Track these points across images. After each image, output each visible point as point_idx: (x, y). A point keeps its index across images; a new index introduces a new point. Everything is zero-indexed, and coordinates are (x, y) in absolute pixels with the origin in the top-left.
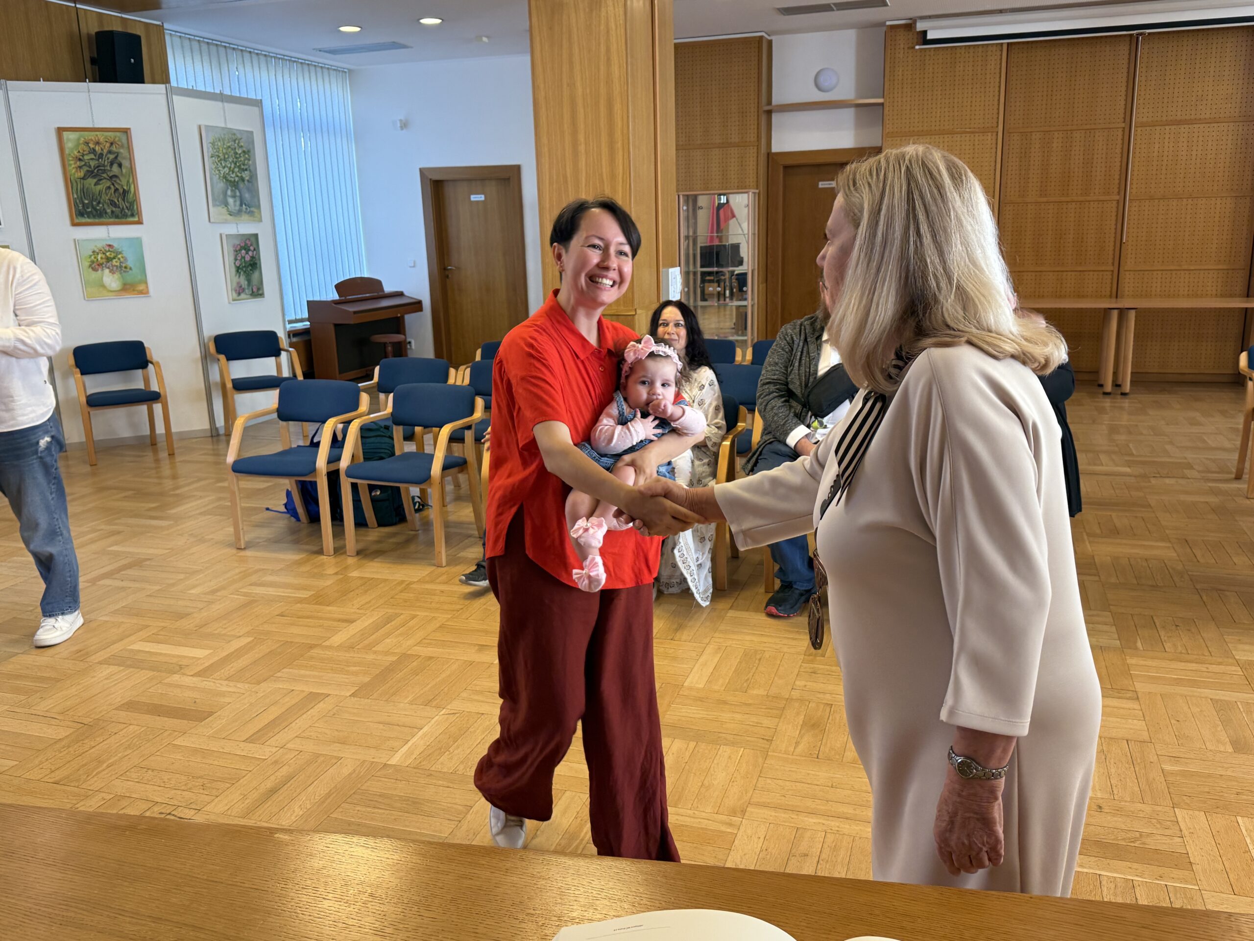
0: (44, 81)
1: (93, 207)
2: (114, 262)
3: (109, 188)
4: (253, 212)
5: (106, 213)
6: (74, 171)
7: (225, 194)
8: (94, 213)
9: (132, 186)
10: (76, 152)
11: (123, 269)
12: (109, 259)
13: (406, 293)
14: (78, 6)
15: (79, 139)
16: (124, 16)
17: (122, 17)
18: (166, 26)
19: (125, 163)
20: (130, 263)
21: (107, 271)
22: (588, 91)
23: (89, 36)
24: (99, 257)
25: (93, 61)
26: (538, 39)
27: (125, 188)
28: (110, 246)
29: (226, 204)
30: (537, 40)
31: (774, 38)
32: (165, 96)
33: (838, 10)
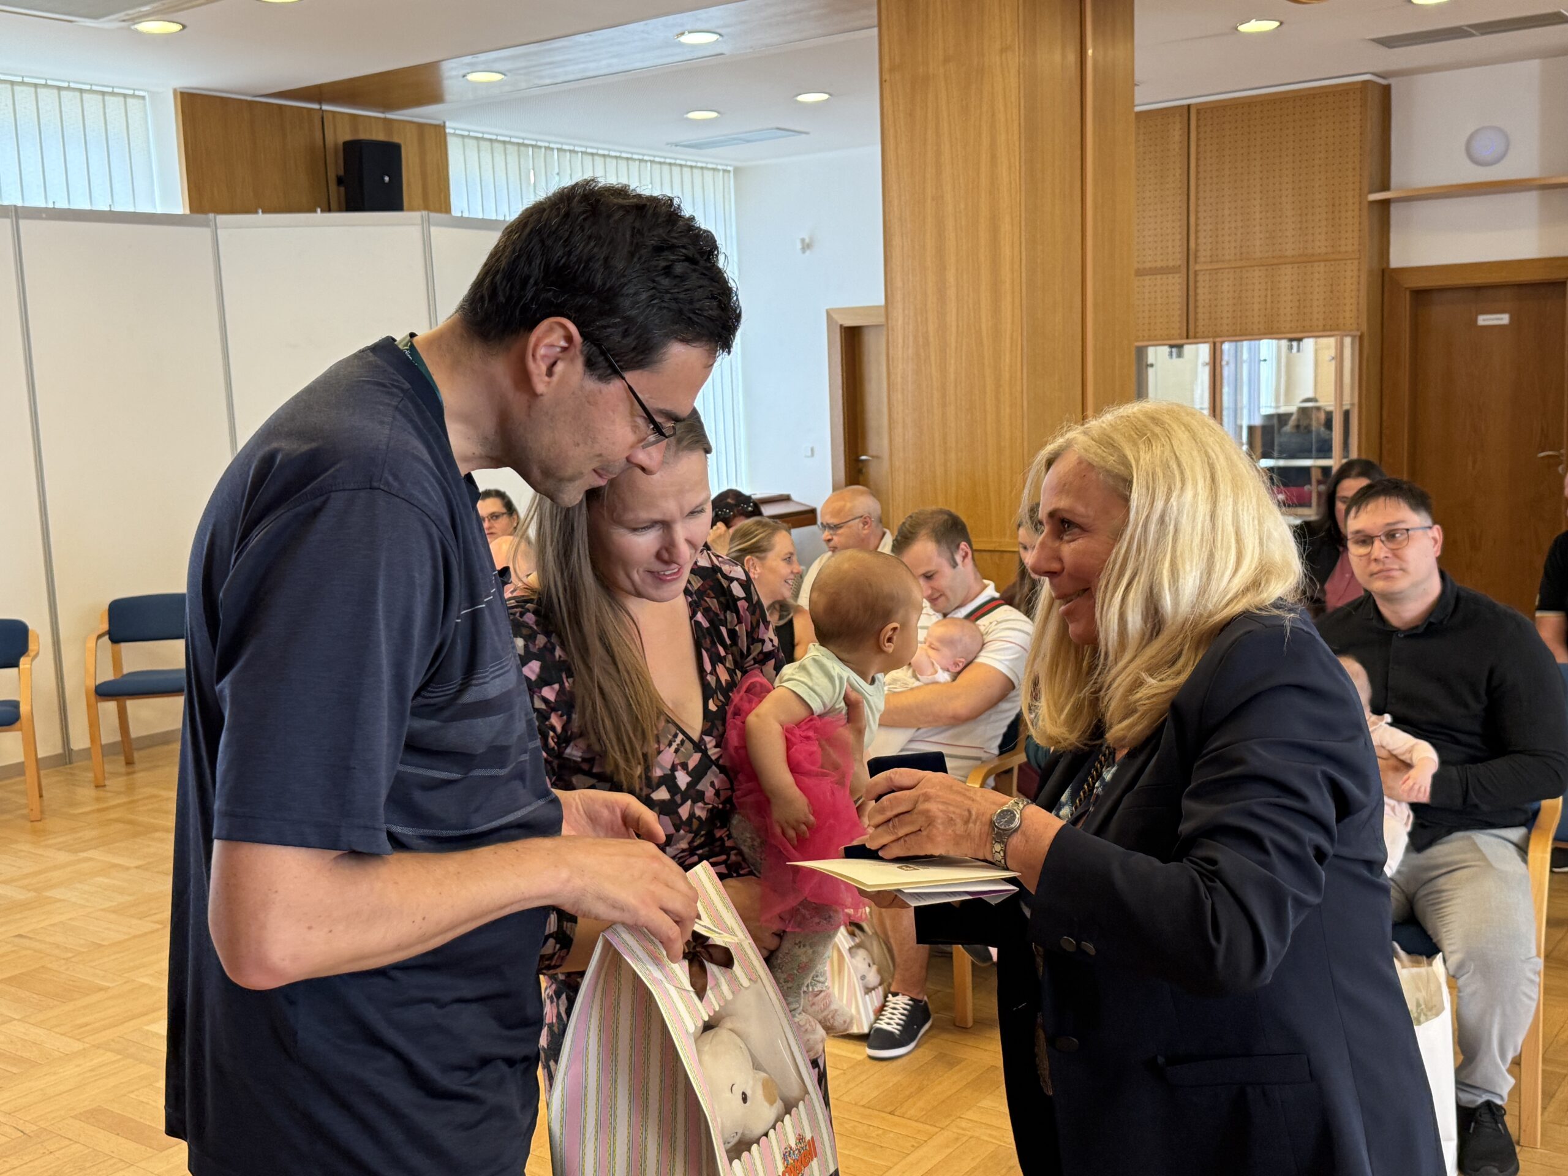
0: (263, 212)
13: (794, 497)
14: (325, 107)
16: (390, 116)
17: (385, 119)
18: (448, 124)
22: (962, 206)
23: (336, 145)
25: (340, 181)
26: (892, 131)
30: (891, 133)
31: (1392, 81)
32: (419, 228)
33: (1483, 34)
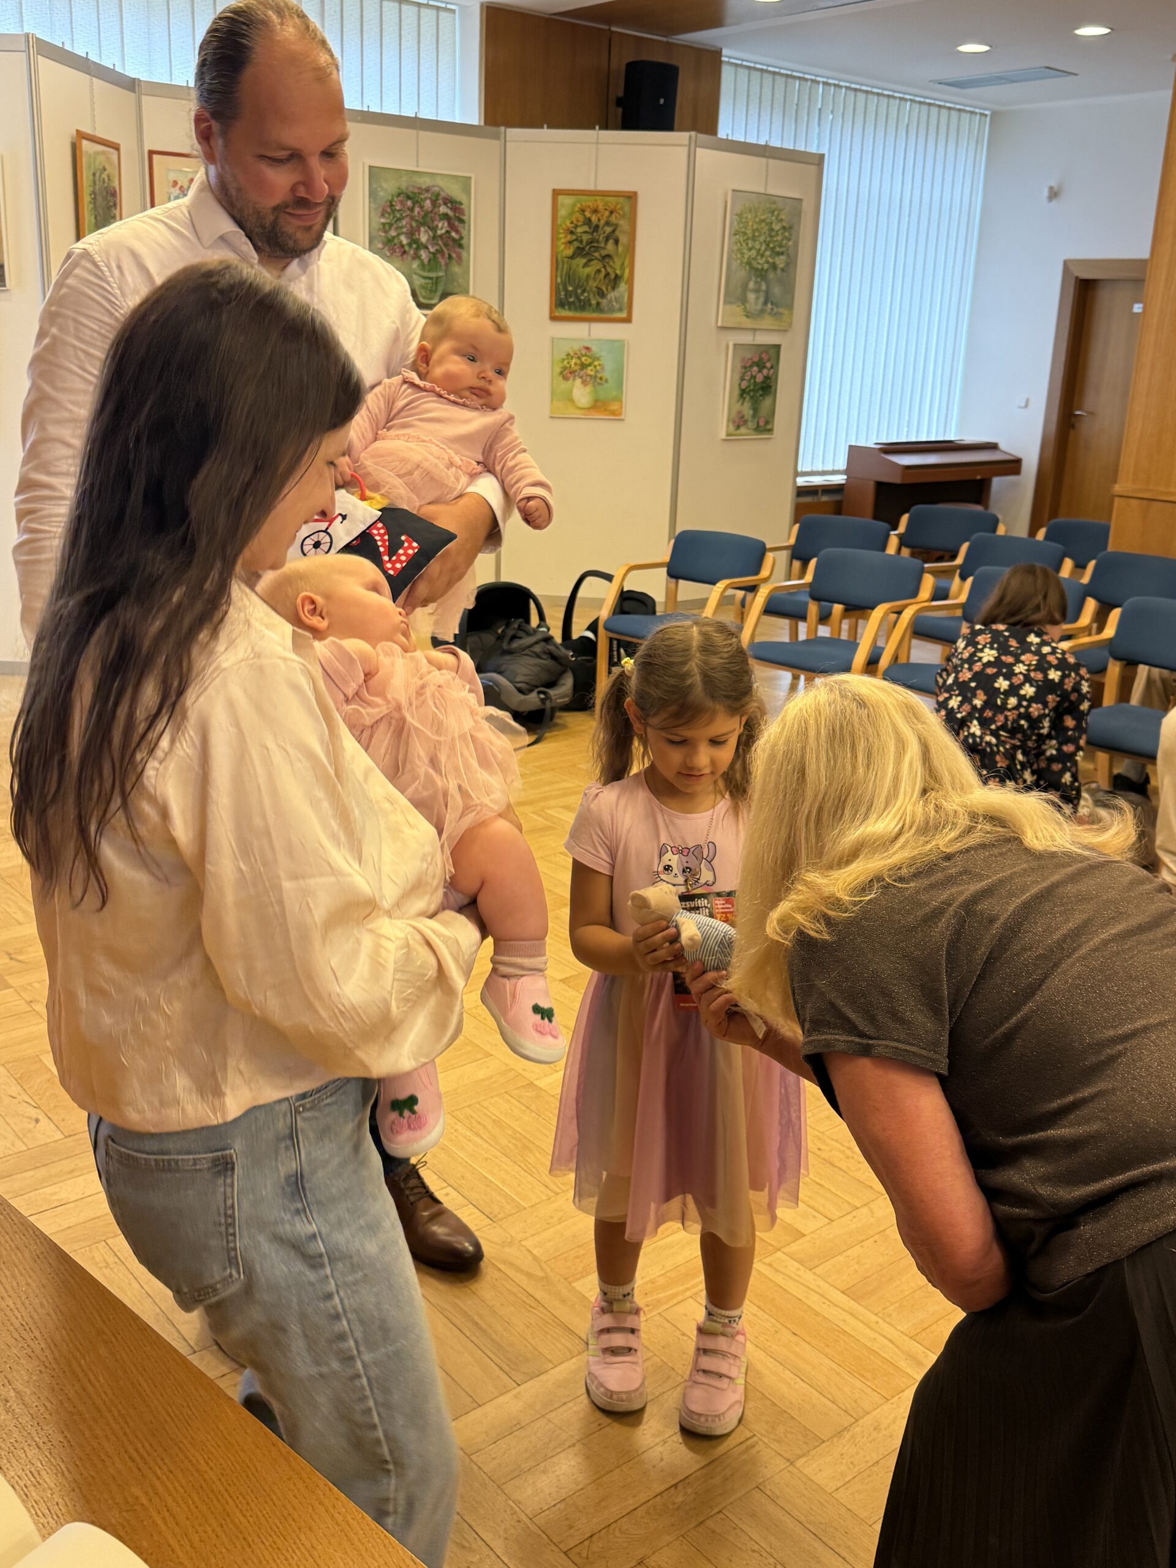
0: (547, 127)
1: (577, 297)
2: (590, 371)
3: (599, 271)
4: (781, 314)
5: (590, 305)
6: (562, 247)
7: (745, 288)
8: (577, 303)
9: (627, 271)
10: (568, 222)
11: (597, 380)
12: (583, 366)
13: (1001, 446)
14: (614, 28)
15: (574, 205)
16: (672, 40)
18: (724, 51)
19: (624, 239)
20: (606, 374)
21: (578, 381)
23: (620, 65)
24: (574, 361)
25: (619, 102)
27: (618, 272)
28: (587, 348)
29: (744, 300)
32: (686, 149)
